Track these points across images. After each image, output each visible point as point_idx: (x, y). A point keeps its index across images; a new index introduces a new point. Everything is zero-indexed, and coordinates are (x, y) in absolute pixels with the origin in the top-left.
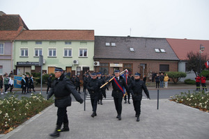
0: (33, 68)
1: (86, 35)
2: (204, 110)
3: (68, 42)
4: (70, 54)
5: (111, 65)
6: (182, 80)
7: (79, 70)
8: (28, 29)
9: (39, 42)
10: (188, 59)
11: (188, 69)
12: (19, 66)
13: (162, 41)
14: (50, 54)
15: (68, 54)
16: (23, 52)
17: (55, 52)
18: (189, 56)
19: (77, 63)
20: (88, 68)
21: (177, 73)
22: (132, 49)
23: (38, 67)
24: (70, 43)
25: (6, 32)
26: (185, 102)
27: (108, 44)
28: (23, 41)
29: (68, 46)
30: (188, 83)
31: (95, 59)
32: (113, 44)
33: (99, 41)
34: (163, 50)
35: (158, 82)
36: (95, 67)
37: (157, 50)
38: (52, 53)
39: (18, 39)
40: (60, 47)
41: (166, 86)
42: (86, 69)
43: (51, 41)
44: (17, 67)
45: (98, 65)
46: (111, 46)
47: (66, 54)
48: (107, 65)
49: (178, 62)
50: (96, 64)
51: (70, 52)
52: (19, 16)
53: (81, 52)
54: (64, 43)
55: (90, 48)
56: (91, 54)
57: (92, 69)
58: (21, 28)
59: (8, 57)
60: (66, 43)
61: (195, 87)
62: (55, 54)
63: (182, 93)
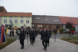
0: (9, 27)
1: (29, 15)
2: (72, 43)
3: (22, 17)
4: (23, 22)
6: (64, 32)
7: (26, 28)
8: (7, 12)
9: (11, 17)
10: (66, 24)
11: (66, 28)
13: (57, 17)
14: (15, 22)
15: (22, 21)
16: (5, 21)
17: (17, 21)
18: (66, 23)
19: (25, 25)
20: (30, 27)
21: (62, 29)
22: (46, 20)
23: (11, 26)
24: (23, 17)
26: (65, 40)
27: (37, 18)
28: (5, 17)
29: (22, 19)
30: (66, 33)
31: (32, 24)
32: (39, 18)
33: (34, 17)
34: (57, 21)
35: (55, 33)
36: (32, 27)
37: (55, 21)
38: (16, 21)
39: (3, 15)
40: (19, 19)
41: (58, 34)
42: (29, 27)
43: (16, 17)
45: (33, 26)
46: (38, 19)
47: (21, 22)
48: (37, 26)
49: (63, 25)
50: (32, 25)
51: (23, 21)
52: (3, 7)
53: (27, 21)
54: (20, 17)
58: (4, 11)
60: (21, 17)
61: (69, 34)
62: (17, 22)
63: (64, 37)
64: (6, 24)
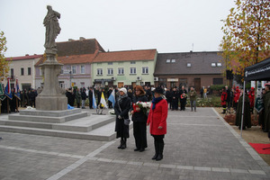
0: (107, 84)
3: (133, 62)
4: (135, 72)
5: (169, 80)
7: (142, 85)
8: (103, 51)
9: (110, 63)
12: (96, 82)
14: (119, 72)
15: (133, 71)
16: (98, 71)
17: (123, 71)
19: (140, 79)
20: (150, 83)
22: (189, 65)
24: (135, 63)
25: (86, 56)
27: (168, 61)
28: (98, 63)
29: (133, 66)
31: (155, 75)
32: (173, 61)
33: (161, 58)
34: (219, 64)
36: (155, 82)
37: (213, 65)
38: (121, 72)
39: (94, 61)
40: (127, 67)
42: (148, 84)
43: (120, 62)
44: (95, 83)
45: (157, 80)
46: (171, 62)
47: (131, 72)
48: (165, 80)
51: (135, 70)
52: (95, 40)
53: (143, 69)
54: (130, 63)
55: (151, 66)
56: (151, 71)
57: (152, 84)
58: (96, 52)
59: (88, 76)
64: (100, 78)
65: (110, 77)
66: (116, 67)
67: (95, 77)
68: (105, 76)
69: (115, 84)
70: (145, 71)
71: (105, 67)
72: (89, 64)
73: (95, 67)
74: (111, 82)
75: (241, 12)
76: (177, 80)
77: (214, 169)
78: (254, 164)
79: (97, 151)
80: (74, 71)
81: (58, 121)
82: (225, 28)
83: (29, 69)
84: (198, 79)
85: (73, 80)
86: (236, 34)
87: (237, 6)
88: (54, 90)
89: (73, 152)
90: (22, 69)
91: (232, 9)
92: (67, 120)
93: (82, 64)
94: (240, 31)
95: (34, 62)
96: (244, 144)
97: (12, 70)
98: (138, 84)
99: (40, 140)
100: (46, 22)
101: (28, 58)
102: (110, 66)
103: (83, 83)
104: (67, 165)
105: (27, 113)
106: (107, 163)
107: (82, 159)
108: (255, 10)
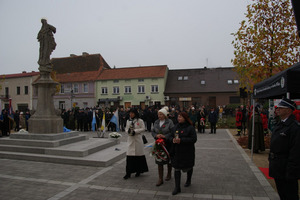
0: (112, 104)
3: (141, 79)
4: (143, 91)
5: (181, 99)
7: (151, 105)
9: (116, 81)
12: (101, 102)
14: (126, 91)
15: (141, 90)
16: (103, 90)
17: (130, 89)
19: (149, 99)
20: (160, 103)
22: (203, 82)
24: (143, 80)
25: (88, 73)
27: (180, 78)
28: (103, 81)
29: (141, 84)
31: (165, 94)
32: (186, 78)
33: (172, 75)
34: (236, 81)
36: (166, 102)
37: (230, 82)
38: (128, 90)
39: (99, 79)
40: (134, 85)
43: (126, 80)
44: (99, 103)
45: (168, 99)
46: (183, 80)
48: (177, 99)
50: (166, 98)
51: (143, 88)
52: (100, 55)
53: (153, 88)
54: (137, 81)
55: (161, 84)
56: (162, 89)
57: (162, 103)
59: (92, 95)
60: (139, 80)
62: (130, 91)
64: (106, 97)
65: (116, 97)
66: (122, 85)
67: (100, 96)
68: (110, 96)
69: (122, 104)
70: (155, 89)
71: (110, 86)
72: (93, 82)
73: (100, 86)
74: (117, 102)
75: (252, 25)
76: (190, 99)
77: (215, 197)
78: (260, 191)
79: (91, 178)
80: (76, 90)
81: (51, 145)
82: (235, 42)
83: (26, 88)
84: (213, 98)
85: (74, 100)
86: (248, 49)
87: (247, 19)
88: (48, 111)
89: (64, 179)
90: (19, 88)
91: (243, 22)
92: (62, 144)
93: (85, 82)
94: (252, 45)
95: (31, 81)
96: (254, 169)
97: (7, 89)
98: (147, 104)
99: (30, 167)
100: (41, 37)
101: (25, 75)
102: (116, 85)
103: (86, 103)
104: (56, 192)
105: (19, 136)
106: (99, 190)
107: (73, 186)
108: (267, 22)
